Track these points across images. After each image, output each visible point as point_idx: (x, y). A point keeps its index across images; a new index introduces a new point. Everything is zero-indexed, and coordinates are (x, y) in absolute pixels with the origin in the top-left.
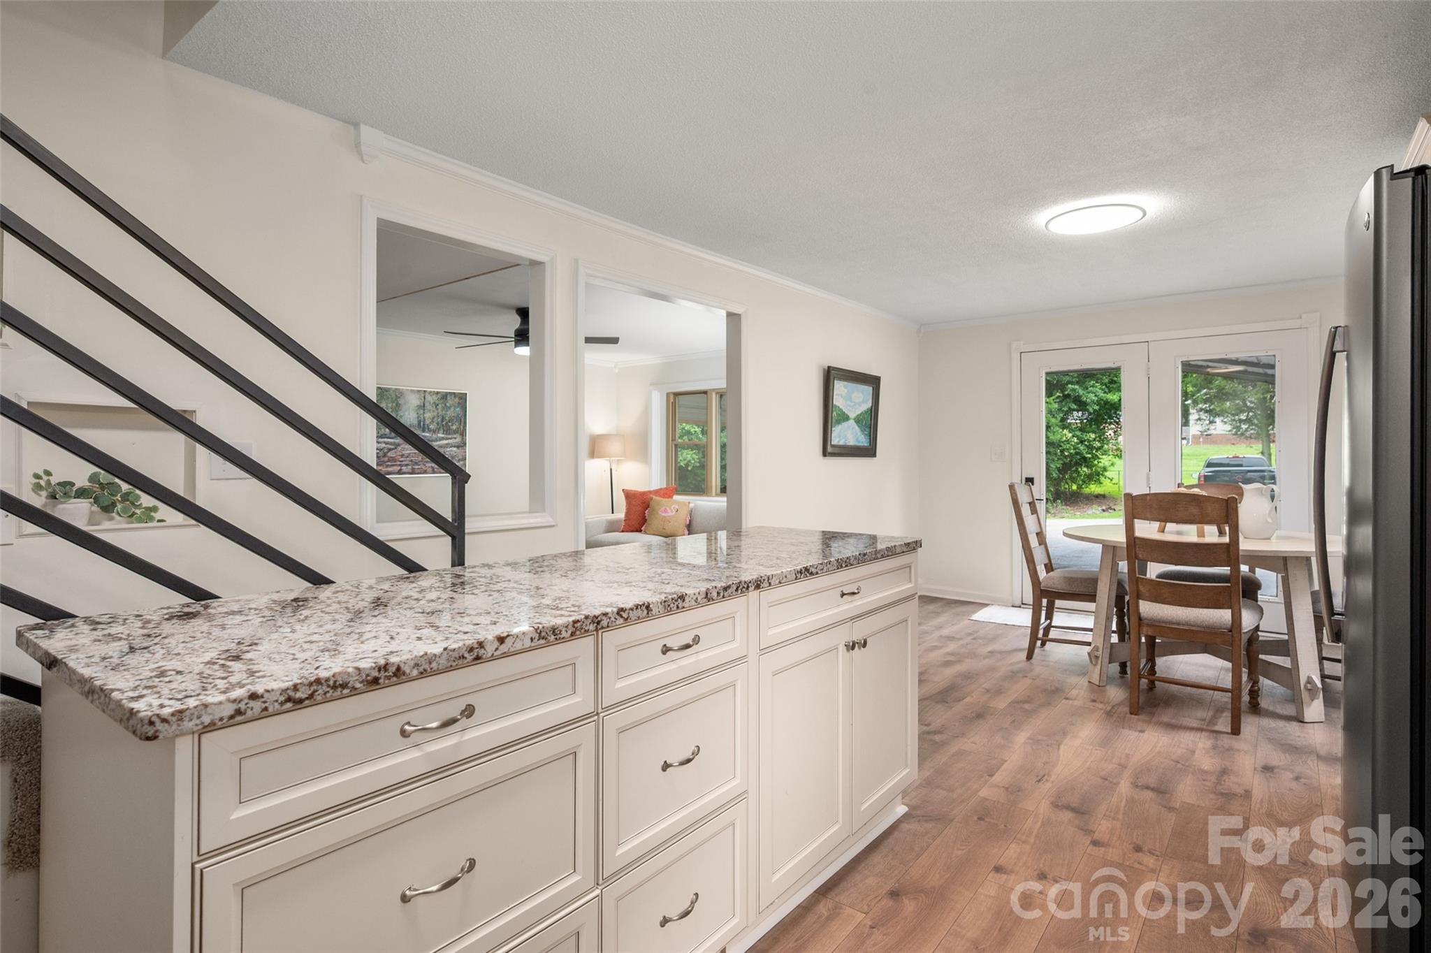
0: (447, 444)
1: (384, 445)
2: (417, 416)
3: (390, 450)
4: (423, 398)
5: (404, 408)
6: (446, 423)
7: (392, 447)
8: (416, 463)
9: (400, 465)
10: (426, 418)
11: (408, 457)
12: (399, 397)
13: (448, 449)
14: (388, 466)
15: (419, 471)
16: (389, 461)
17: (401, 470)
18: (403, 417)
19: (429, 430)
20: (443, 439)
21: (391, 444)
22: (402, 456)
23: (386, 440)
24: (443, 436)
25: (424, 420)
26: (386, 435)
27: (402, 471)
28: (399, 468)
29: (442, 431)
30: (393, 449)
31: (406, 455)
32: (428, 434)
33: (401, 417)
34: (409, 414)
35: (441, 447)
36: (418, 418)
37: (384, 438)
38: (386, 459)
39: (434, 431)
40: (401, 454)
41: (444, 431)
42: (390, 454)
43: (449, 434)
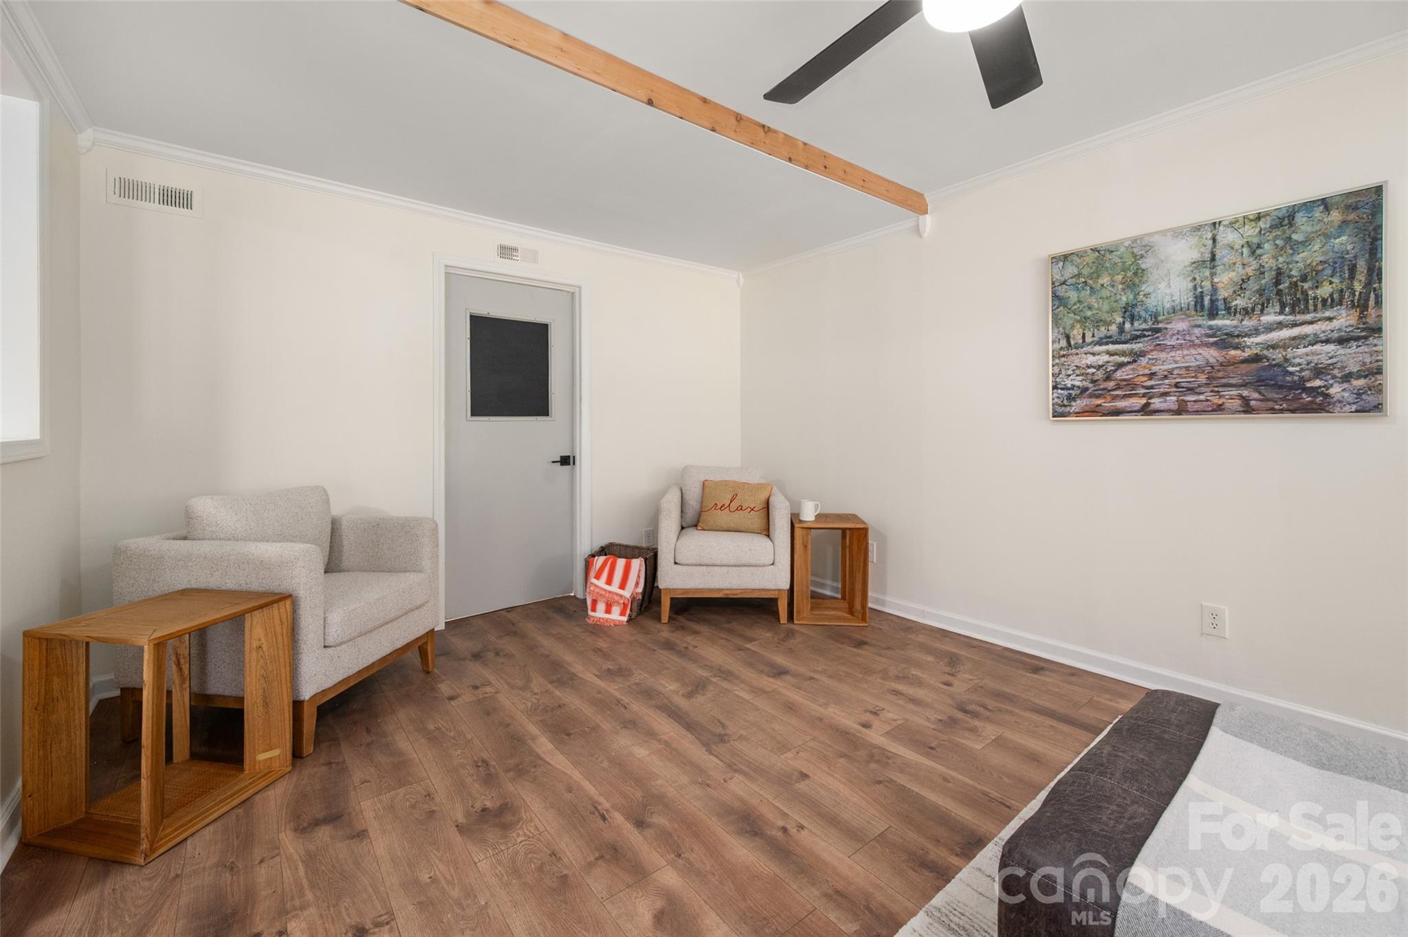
0: (1294, 338)
1: (1106, 358)
2: (1191, 285)
3: (1120, 365)
4: (1210, 242)
5: (1154, 276)
6: (1294, 285)
7: (1126, 359)
8: (1191, 390)
9: (1144, 395)
10: (1220, 285)
11: (1166, 377)
12: (1142, 256)
13: (1302, 351)
14: (1115, 398)
15: (1197, 407)
16: (1118, 387)
17: (1147, 404)
18: (1153, 296)
19: (1230, 311)
20: (1280, 326)
21: (1123, 354)
22: (1152, 375)
23: (1111, 347)
24: (1281, 318)
25: (1214, 289)
26: (1110, 337)
27: (1152, 407)
28: (1144, 401)
29: (1277, 309)
30: (1129, 363)
31: (1160, 375)
32: (1227, 322)
33: (1147, 295)
34: (1169, 286)
35: (1274, 347)
36: (1195, 288)
37: (1107, 344)
38: (1111, 384)
39: (1247, 312)
40: (1147, 372)
41: (1283, 306)
42: (1119, 374)
43: (1306, 311)
